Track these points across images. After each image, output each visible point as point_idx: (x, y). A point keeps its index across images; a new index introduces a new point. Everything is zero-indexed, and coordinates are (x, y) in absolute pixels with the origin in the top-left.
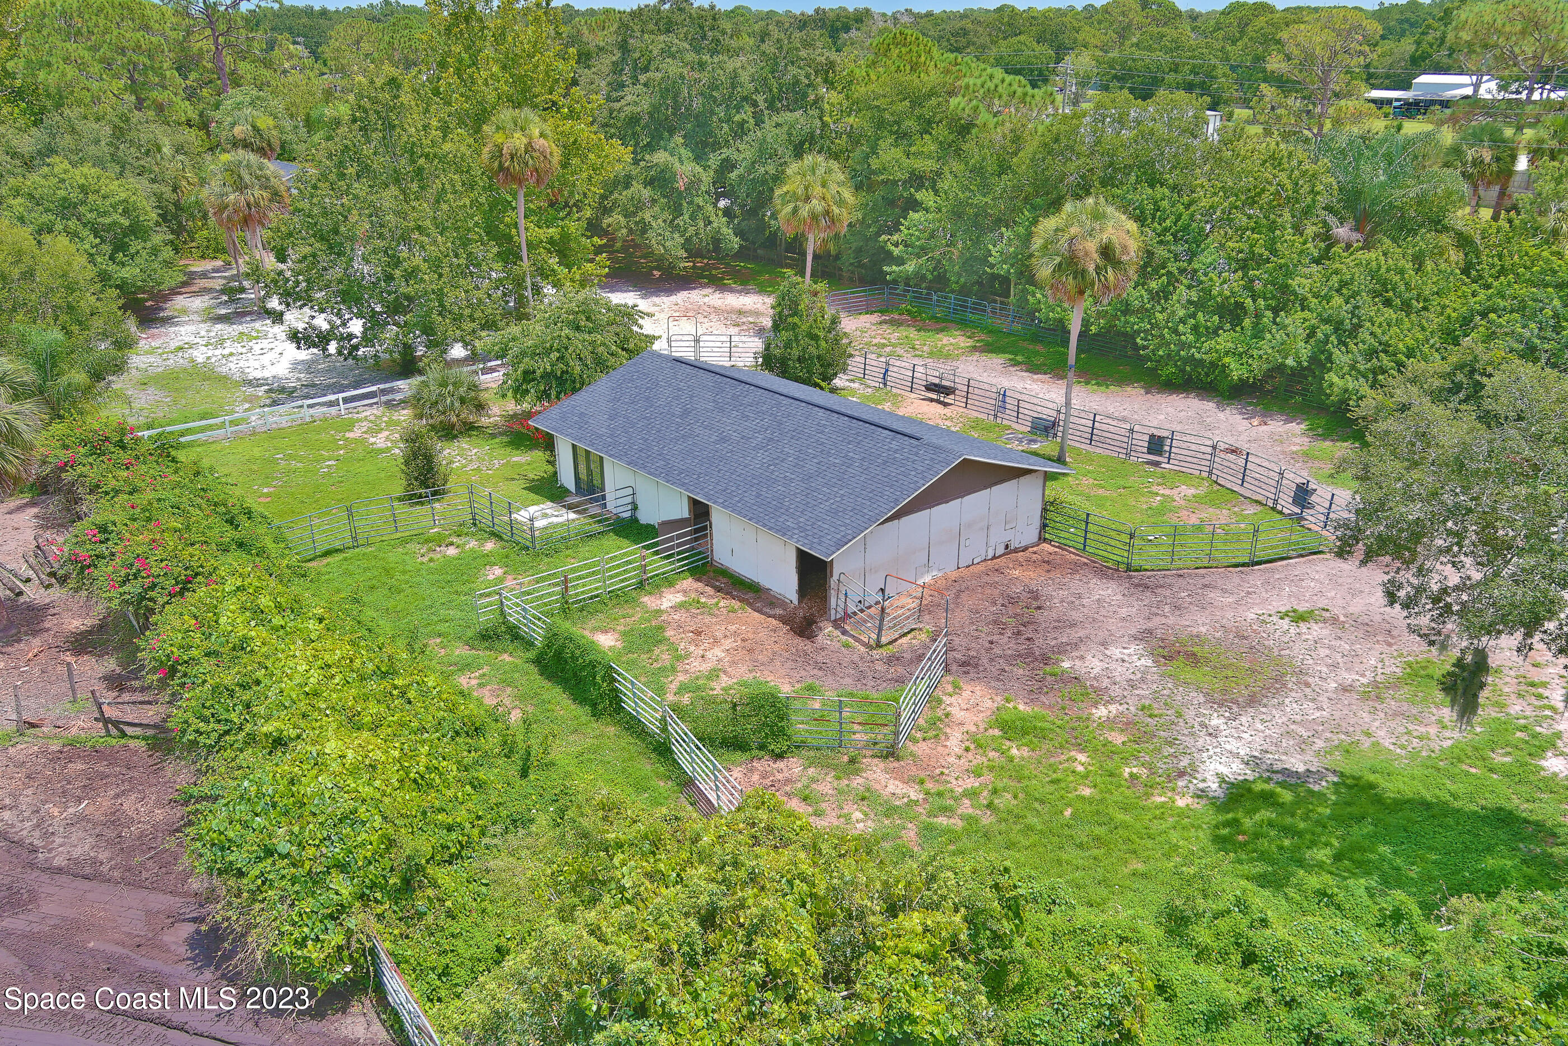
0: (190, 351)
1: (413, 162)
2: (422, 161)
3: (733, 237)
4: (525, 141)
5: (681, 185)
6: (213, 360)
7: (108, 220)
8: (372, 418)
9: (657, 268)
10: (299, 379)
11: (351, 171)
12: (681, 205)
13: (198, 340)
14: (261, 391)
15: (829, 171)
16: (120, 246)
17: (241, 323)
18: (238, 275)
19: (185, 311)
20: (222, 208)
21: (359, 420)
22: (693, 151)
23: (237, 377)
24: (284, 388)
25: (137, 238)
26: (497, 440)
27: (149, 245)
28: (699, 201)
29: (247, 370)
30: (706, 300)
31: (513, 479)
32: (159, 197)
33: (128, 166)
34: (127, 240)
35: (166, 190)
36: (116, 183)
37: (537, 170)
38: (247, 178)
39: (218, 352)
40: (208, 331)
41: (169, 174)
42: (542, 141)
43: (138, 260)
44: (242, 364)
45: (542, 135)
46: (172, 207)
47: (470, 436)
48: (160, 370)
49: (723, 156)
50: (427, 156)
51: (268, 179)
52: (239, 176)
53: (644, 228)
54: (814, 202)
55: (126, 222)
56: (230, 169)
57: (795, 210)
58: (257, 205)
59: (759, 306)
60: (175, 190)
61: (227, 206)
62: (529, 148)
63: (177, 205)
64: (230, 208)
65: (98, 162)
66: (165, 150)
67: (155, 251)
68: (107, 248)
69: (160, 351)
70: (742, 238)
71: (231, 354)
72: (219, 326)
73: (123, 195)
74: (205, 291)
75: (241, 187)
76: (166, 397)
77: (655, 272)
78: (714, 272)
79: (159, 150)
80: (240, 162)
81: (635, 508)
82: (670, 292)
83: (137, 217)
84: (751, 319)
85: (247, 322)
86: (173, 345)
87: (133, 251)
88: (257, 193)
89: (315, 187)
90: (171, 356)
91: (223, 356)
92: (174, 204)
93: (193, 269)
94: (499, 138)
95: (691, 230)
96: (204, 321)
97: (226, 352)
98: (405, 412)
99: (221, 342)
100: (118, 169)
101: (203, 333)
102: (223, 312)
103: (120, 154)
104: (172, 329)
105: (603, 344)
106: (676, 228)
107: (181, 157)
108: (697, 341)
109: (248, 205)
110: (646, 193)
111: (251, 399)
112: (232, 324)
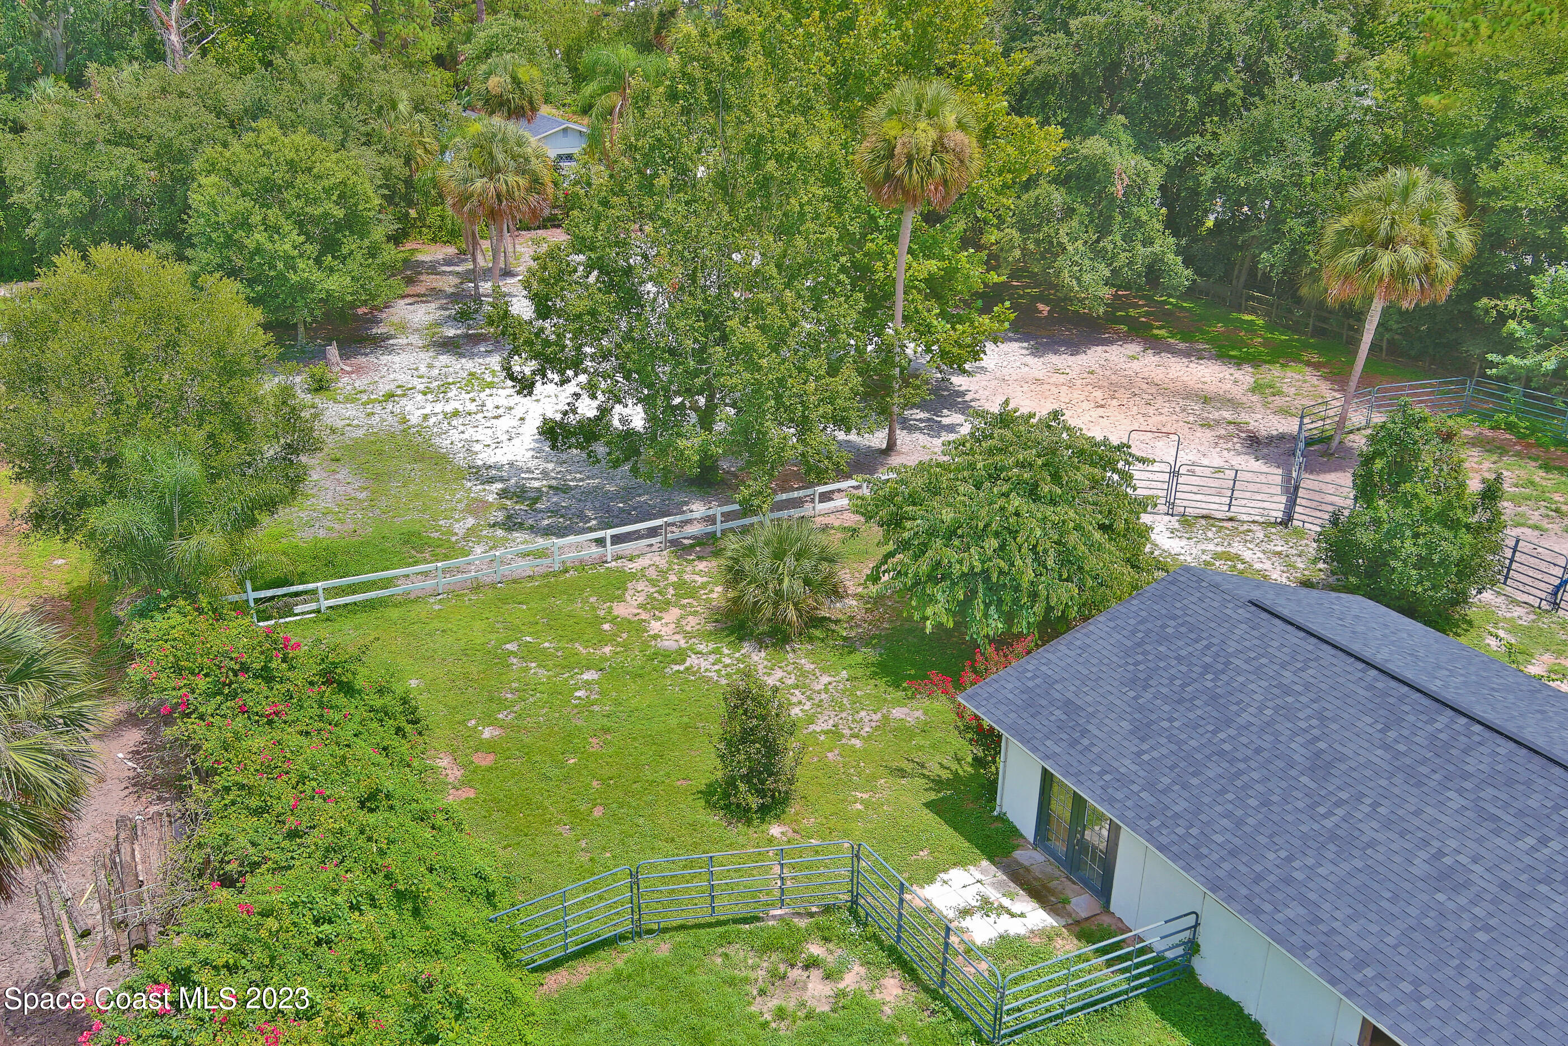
0: (404, 401)
1: (757, 166)
2: (771, 166)
3: (1180, 268)
4: (933, 134)
5: (1118, 189)
6: (433, 420)
7: (318, 211)
8: (652, 573)
9: (1042, 299)
10: (545, 473)
11: (663, 181)
12: (1111, 218)
13: (416, 382)
14: (491, 492)
15: (1436, 197)
16: (330, 245)
17: (472, 356)
18: (474, 271)
19: (403, 328)
20: (464, 198)
21: (633, 576)
22: (1134, 136)
23: (461, 459)
24: (523, 490)
25: (352, 233)
26: (858, 657)
27: (366, 243)
28: (1142, 213)
29: (477, 447)
30: (1136, 365)
31: (902, 773)
32: (387, 173)
33: (352, 133)
34: (340, 235)
35: (396, 163)
36: (334, 156)
37: (945, 182)
38: (500, 157)
39: (439, 408)
40: (430, 366)
41: (401, 144)
42: (960, 136)
43: (352, 265)
44: (470, 433)
45: (961, 125)
46: (401, 186)
47: (811, 639)
48: (360, 433)
49: (1191, 147)
50: (778, 157)
51: (527, 160)
52: (490, 154)
53: (1052, 250)
54: (1406, 250)
55: (339, 213)
56: (482, 145)
57: (1366, 262)
58: (510, 194)
59: (1228, 386)
60: (407, 162)
61: (471, 195)
62: (939, 146)
63: (408, 182)
64: (475, 198)
65: (317, 128)
66: (401, 107)
67: (373, 252)
68: (313, 249)
69: (364, 397)
70: (1198, 272)
71: (456, 414)
72: (444, 359)
73: (340, 176)
74: (435, 293)
75: (492, 171)
76: (362, 489)
77: (1041, 306)
78: (1132, 312)
79: (394, 107)
80: (494, 135)
81: (1192, 947)
82: (1075, 347)
83: (356, 205)
84: (1227, 415)
85: (480, 355)
86: (384, 388)
87: (345, 251)
88: (511, 179)
89: (605, 203)
90: (378, 409)
91: (445, 414)
92: (406, 182)
93: (421, 257)
94: (892, 128)
95: (1123, 257)
96: (425, 348)
97: (449, 408)
98: (702, 566)
99: (441, 390)
100: (338, 134)
101: (423, 369)
102: (451, 332)
103: (344, 115)
104: (385, 359)
105: (1078, 528)
106: (1098, 253)
107: (421, 116)
108: (1175, 473)
109: (499, 196)
110: (1058, 197)
111: (476, 507)
112: (462, 355)
